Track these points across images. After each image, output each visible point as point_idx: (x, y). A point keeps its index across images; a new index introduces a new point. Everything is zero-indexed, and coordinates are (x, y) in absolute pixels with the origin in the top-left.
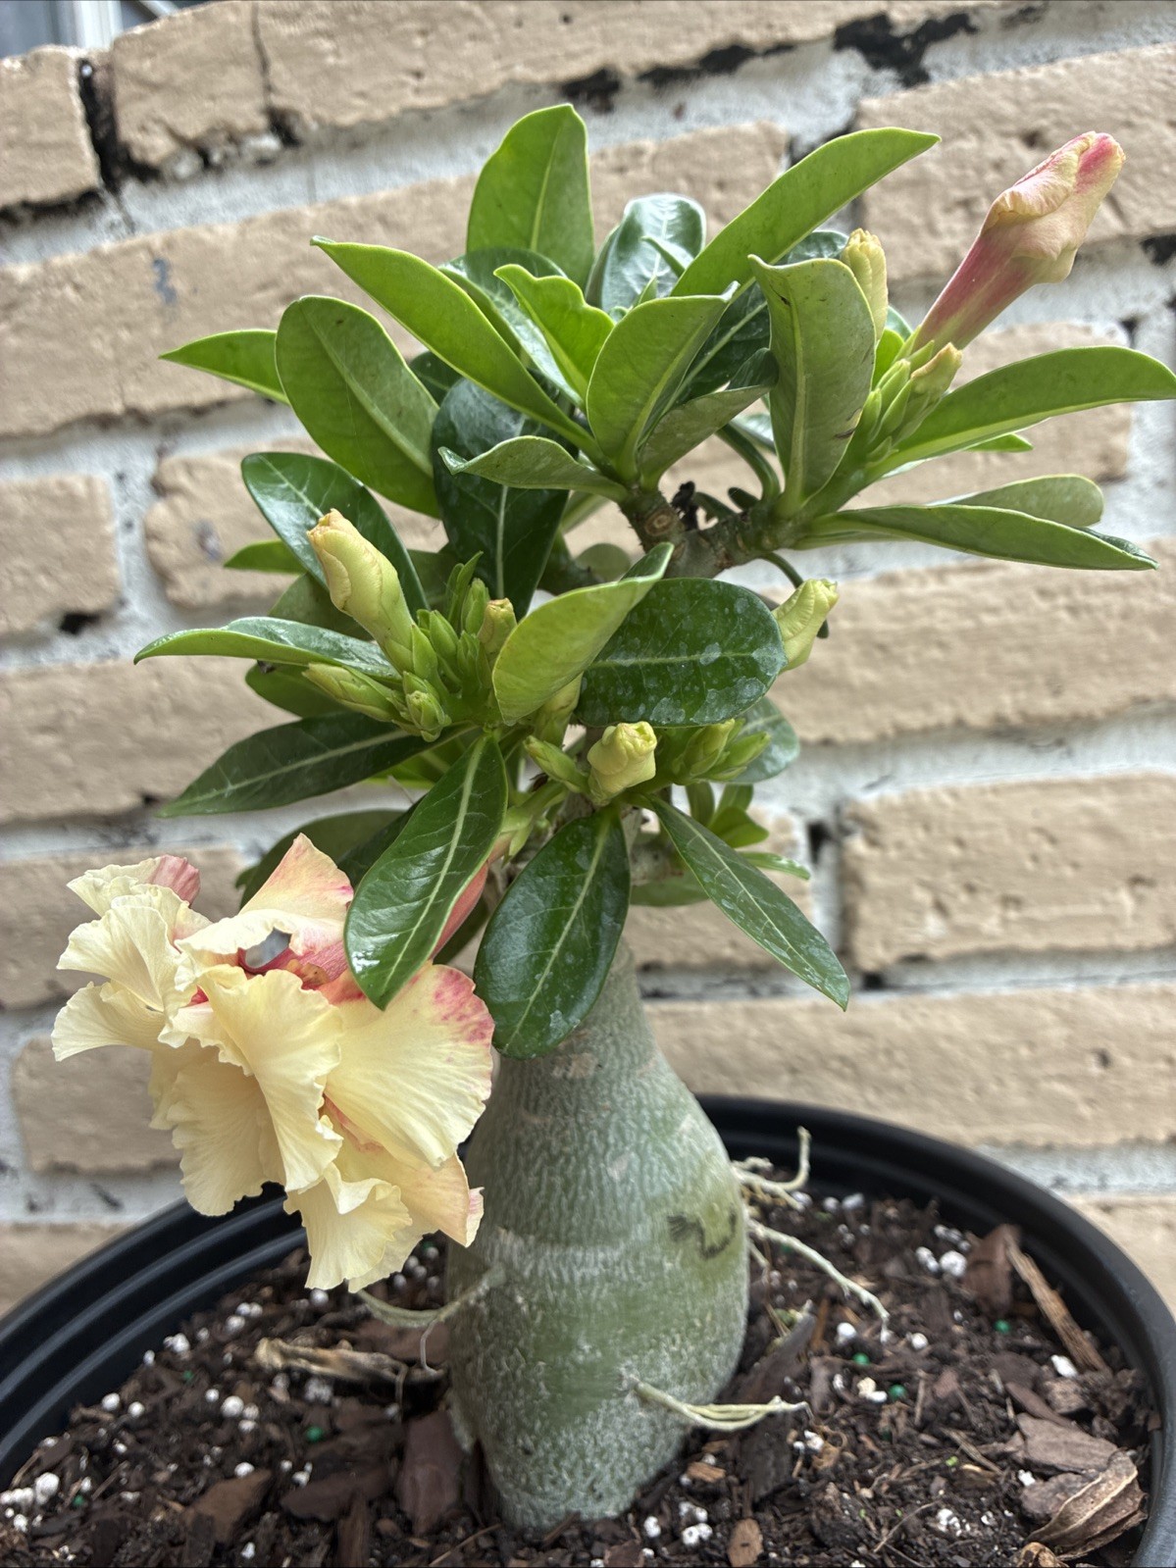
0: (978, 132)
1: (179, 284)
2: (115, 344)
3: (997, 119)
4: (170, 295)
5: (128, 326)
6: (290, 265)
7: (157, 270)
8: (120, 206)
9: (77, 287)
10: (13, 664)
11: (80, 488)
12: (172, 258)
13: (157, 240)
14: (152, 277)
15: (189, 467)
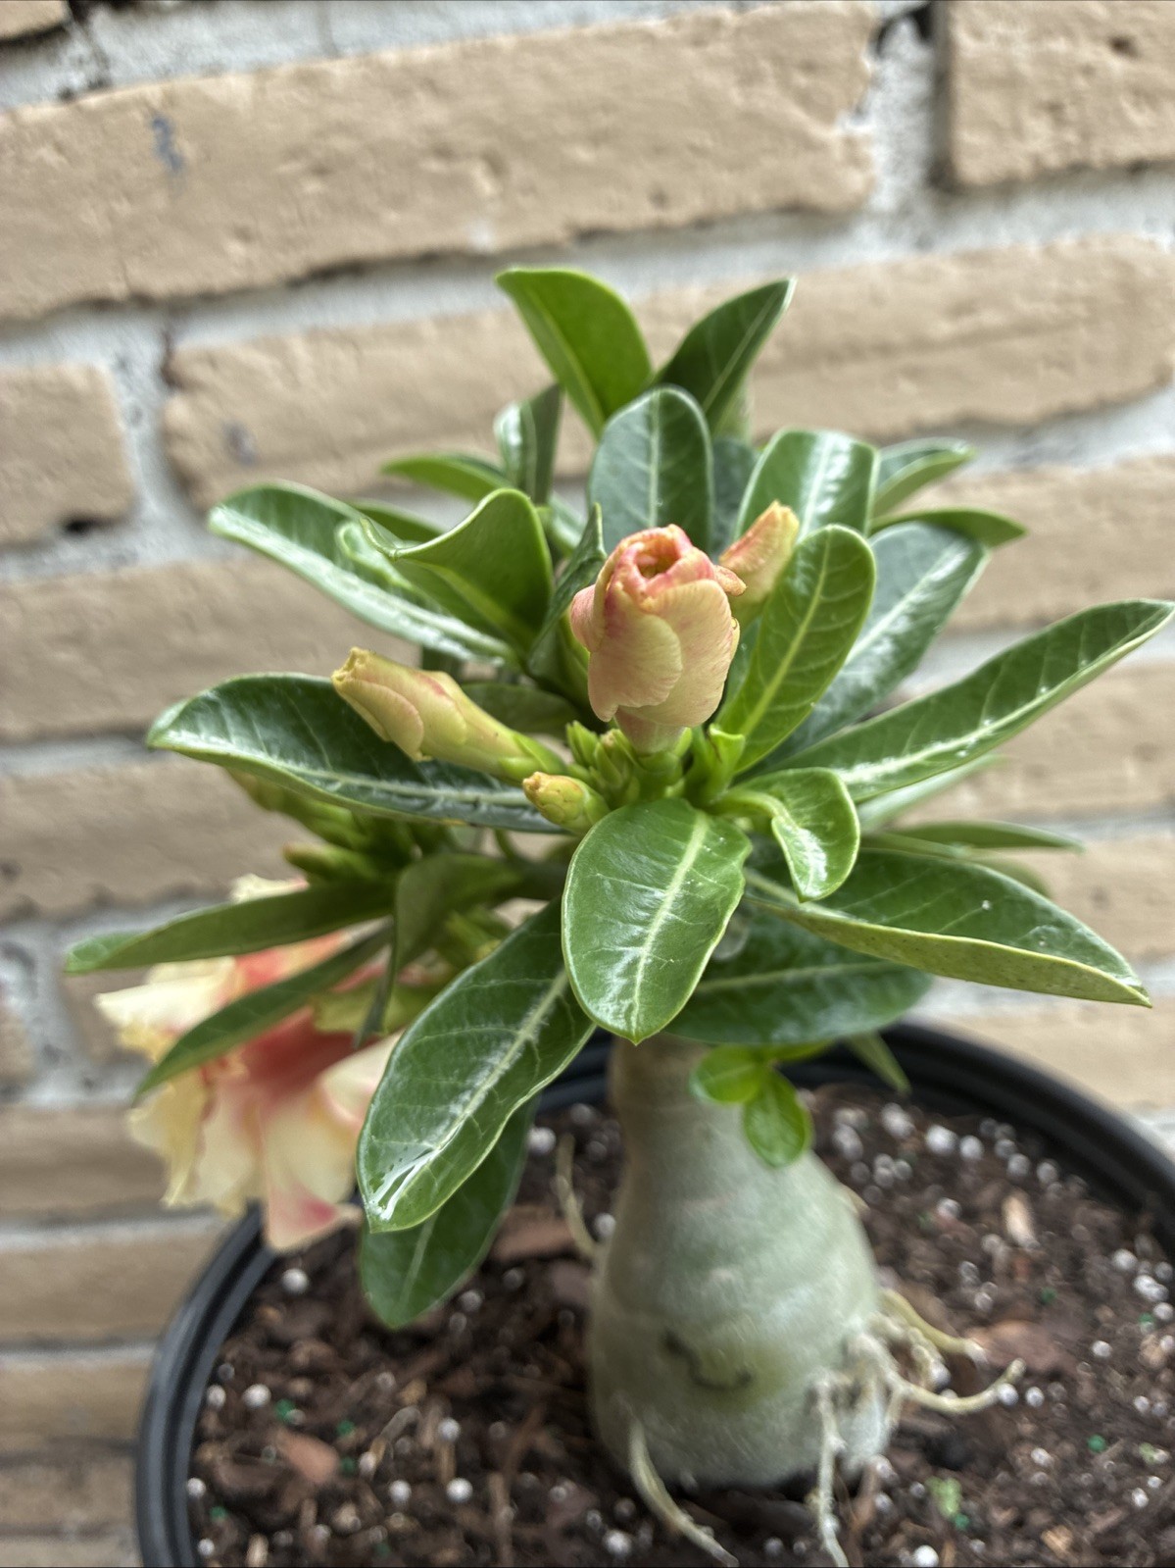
0: (1069, 33)
1: (187, 148)
2: (111, 216)
3: (1089, 22)
4: (176, 163)
5: (129, 196)
6: (320, 134)
7: (159, 131)
8: (89, 37)
9: (59, 148)
10: (13, 573)
11: (80, 382)
12: (177, 117)
13: (153, 92)
14: (150, 139)
15: (211, 360)
